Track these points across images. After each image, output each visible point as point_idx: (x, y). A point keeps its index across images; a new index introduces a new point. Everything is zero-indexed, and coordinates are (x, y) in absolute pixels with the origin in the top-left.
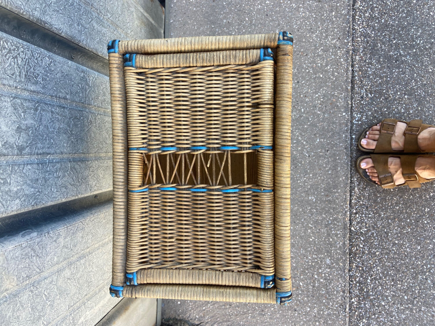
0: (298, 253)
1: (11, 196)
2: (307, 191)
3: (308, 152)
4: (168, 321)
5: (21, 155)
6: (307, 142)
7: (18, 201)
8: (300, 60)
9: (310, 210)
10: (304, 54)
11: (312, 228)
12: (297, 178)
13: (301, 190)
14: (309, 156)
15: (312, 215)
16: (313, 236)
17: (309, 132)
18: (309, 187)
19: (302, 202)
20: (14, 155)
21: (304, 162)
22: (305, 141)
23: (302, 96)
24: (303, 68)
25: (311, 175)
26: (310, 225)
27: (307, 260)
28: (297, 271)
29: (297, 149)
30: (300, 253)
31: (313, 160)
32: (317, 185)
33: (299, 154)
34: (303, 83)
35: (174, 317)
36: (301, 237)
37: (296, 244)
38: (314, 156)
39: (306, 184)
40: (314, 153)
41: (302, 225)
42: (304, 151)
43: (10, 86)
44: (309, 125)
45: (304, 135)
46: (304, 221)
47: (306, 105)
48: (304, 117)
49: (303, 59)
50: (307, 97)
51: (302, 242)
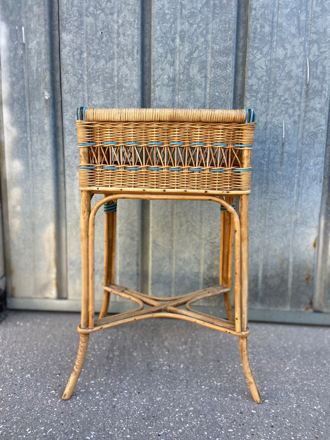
0: (15, 413)
2: (105, 430)
3: (165, 434)
4: (5, 315)
6: (181, 434)
8: (306, 430)
9: (75, 431)
10: (317, 435)
11: (46, 432)
12: (128, 419)
13: (108, 423)
14: (159, 435)
15: (66, 434)
16: (31, 433)
17: (197, 437)
18: (110, 433)
19: (89, 423)
21: (151, 429)
22: (184, 431)
23: (252, 430)
24: (295, 433)
25: (128, 436)
26: (51, 430)
29: (172, 422)
30: (15, 416)
33: (164, 424)
34: (272, 433)
35: (6, 319)
36: (37, 419)
37: (31, 412)
39: (116, 429)
41: (55, 421)
42: (168, 429)
44: (209, 438)
45: (192, 431)
46: (60, 423)
47: (240, 434)
48: (220, 431)
49: (308, 433)
50: (251, 436)
51: (29, 420)
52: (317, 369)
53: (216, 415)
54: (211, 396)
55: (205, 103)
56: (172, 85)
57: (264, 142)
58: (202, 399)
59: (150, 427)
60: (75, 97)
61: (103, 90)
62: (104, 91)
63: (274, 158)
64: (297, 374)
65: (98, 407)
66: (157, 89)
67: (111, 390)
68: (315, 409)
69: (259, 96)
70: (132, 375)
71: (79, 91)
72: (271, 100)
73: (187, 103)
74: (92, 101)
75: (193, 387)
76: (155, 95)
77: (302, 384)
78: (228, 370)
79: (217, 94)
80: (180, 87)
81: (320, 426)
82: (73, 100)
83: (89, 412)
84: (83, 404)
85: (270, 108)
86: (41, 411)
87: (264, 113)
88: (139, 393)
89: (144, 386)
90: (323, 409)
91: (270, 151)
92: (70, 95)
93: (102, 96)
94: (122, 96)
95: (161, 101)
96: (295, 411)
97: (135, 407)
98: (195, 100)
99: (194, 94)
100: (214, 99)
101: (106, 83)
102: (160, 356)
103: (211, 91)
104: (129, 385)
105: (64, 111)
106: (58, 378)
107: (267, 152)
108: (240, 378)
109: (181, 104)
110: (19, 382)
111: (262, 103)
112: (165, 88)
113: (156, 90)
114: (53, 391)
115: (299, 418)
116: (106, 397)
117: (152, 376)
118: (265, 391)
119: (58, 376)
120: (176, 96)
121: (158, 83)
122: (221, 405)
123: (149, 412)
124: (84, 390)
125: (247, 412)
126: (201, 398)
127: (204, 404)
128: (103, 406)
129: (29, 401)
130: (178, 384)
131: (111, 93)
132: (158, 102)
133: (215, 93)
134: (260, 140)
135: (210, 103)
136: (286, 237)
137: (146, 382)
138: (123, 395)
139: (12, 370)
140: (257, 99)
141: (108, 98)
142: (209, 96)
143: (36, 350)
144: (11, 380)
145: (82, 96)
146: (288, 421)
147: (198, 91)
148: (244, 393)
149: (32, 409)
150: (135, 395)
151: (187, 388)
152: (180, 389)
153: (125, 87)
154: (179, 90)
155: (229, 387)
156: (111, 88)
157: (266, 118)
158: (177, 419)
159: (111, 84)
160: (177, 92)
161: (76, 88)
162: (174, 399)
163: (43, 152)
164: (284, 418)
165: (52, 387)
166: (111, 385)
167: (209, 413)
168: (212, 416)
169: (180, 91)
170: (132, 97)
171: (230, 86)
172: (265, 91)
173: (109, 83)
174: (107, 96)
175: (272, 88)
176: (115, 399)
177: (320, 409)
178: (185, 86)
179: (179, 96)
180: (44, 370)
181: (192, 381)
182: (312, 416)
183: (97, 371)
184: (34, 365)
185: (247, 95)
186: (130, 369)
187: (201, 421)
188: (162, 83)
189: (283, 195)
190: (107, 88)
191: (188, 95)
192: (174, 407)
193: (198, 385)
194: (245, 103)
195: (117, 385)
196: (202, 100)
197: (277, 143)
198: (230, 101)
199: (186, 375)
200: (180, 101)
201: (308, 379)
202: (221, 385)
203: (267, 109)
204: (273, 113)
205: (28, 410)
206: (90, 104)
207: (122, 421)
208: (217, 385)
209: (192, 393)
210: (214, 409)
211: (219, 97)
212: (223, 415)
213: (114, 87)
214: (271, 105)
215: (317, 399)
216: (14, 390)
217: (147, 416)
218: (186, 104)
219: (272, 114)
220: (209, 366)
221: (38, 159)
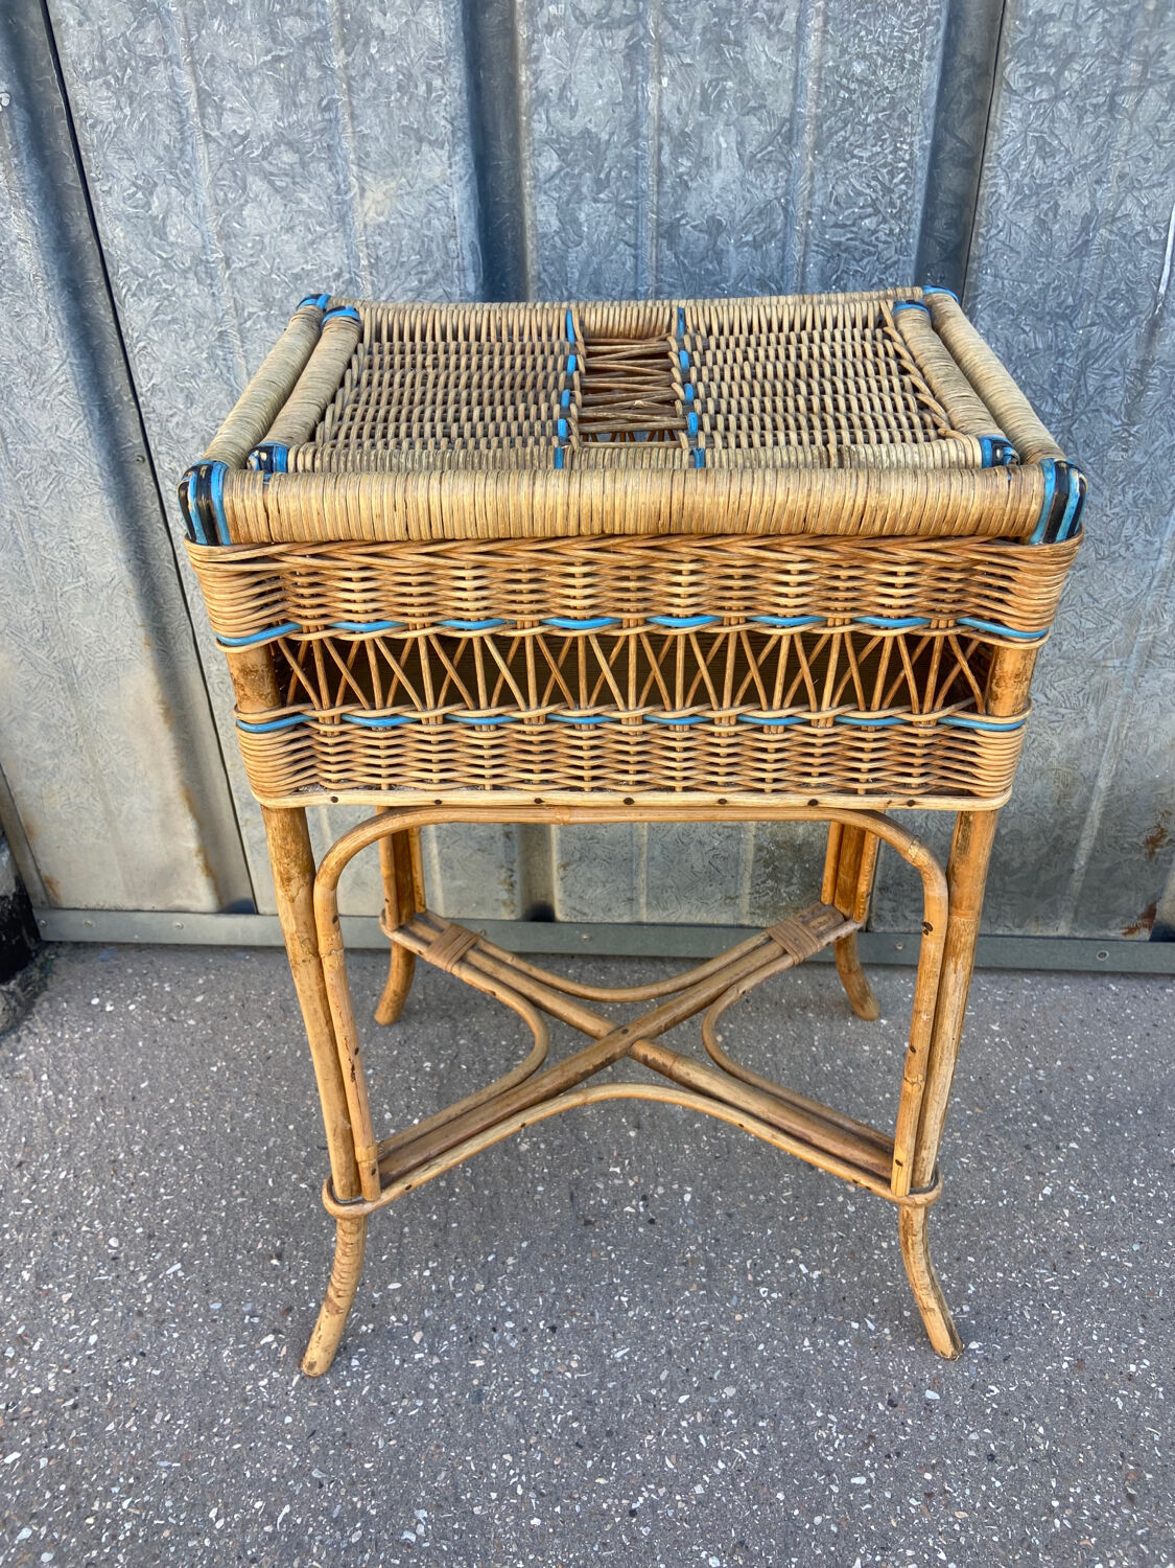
0: (161, 1445)
1: (568, 203)
2: (458, 1500)
3: (652, 1506)
4: (42, 968)
5: (660, 235)
6: (702, 1502)
7: (555, 224)
8: (1098, 1465)
9: (364, 1512)
10: (1133, 1486)
11: (272, 1519)
13: (467, 1471)
14: (633, 1513)
15: (336, 1522)
16: (227, 1525)
17: (753, 1514)
18: (477, 1510)
19: (405, 1476)
20: (657, 214)
21: (604, 1487)
22: (710, 1492)
23: (928, 1476)
24: (1064, 1480)
25: (536, 1522)
26: (287, 1509)
27: (115, 1490)
28: (77, 1441)
29: (669, 1453)
30: (162, 1459)
31: (612, 1531)
32: (485, 1554)
33: (645, 1464)
34: (990, 1484)
35: (50, 986)
36: (234, 1465)
37: (209, 1438)
38: (634, 1539)
39: (494, 1495)
40: (650, 1537)
41: (293, 1472)
42: (659, 1485)
43: (811, 194)
44: (790, 1515)
45: (737, 1490)
46: (312, 1479)
47: (888, 1495)
48: (827, 1486)
49: (1105, 1480)
50: (924, 1502)
51: (210, 1470)
52: (1147, 1190)
53: (811, 1415)
54: (791, 1332)
55: (794, 116)
56: (628, 21)
57: (1068, 315)
58: (761, 1347)
59: (602, 1481)
60: (131, 98)
61: (269, 51)
62: (277, 59)
63: (1101, 390)
64: (1077, 1218)
65: (424, 1399)
66: (547, 41)
67: (458, 1320)
68: (1130, 1377)
69: (1071, 78)
70: (524, 1245)
71: (150, 62)
72: (1127, 101)
73: (702, 117)
74: (220, 115)
75: (732, 1293)
76: (537, 75)
77: (1092, 1264)
78: (843, 1209)
79: (858, 68)
80: (666, 29)
81: (1143, 1449)
82: (127, 111)
83: (400, 1425)
84: (375, 1391)
85: (1122, 140)
86: (243, 1427)
87: (1085, 167)
88: (553, 1329)
89: (567, 1296)
90: (1158, 1371)
91: (1087, 357)
92: (108, 85)
93: (269, 88)
94: (370, 84)
95: (573, 111)
96: (1067, 1385)
97: (546, 1393)
98: (745, 100)
99: (741, 69)
100: (843, 94)
101: (280, 14)
102: (610, 1152)
103: (830, 49)
104: (516, 1294)
105: (91, 175)
106: (277, 1275)
107: (1071, 363)
108: (885, 1245)
109: (676, 123)
110: (149, 1299)
111: (1080, 118)
112: (588, 33)
113: (541, 50)
114: (270, 1338)
115: (1077, 1417)
116: (447, 1352)
117: (589, 1249)
118: (968, 1299)
119: (275, 1262)
120: (645, 79)
121: (552, 9)
122: (825, 1370)
123: (593, 1412)
124: (371, 1326)
125: (911, 1400)
126: (758, 1343)
127: (771, 1370)
128: (440, 1396)
129: (195, 1384)
130: (678, 1283)
131: (313, 72)
132: (556, 115)
133: (848, 64)
134: (1051, 304)
135: (820, 120)
136: (1098, 706)
137: (573, 1279)
138: (502, 1342)
139: (113, 1242)
140: (1057, 98)
141: (302, 98)
142: (819, 81)
143: (181, 1140)
144: (119, 1291)
145: (166, 89)
146: (1041, 1430)
147: (761, 52)
148: (901, 1313)
149: (212, 1424)
150: (542, 1340)
151: (710, 1301)
152: (688, 1307)
153: (382, 36)
154: (664, 48)
155: (851, 1285)
156: (308, 40)
157: (1093, 194)
158: (686, 1440)
159: (309, 17)
160: (653, 59)
161: (127, 44)
162: (669, 1352)
163: (35, 373)
164: (1030, 1420)
165: (261, 1317)
166: (459, 1295)
167: (786, 1410)
168: (799, 1420)
169: (670, 53)
170: (422, 88)
171: (928, 22)
172: (1105, 54)
173: (298, 13)
174: (294, 87)
175: (1142, 35)
176: (479, 1363)
177: (1147, 1372)
178: (691, 22)
179: (665, 81)
180: (225, 1236)
181: (724, 1264)
182: (1120, 1405)
183: (402, 1235)
184: (188, 1216)
185: (1013, 72)
186: (512, 1220)
187: (763, 1447)
188: (575, 8)
189: (1114, 548)
190: (285, 42)
191: (707, 76)
192: (673, 1387)
193: (747, 1283)
194: (995, 118)
195: (478, 1294)
196: (781, 104)
197: (1126, 318)
198: (923, 106)
199: (705, 1236)
200: (666, 108)
201: (1113, 1240)
202: (821, 1278)
203: (1103, 152)
204: (1130, 169)
205: (201, 1426)
206: (215, 134)
207: (507, 1457)
208: (810, 1280)
209: (729, 1320)
210: (803, 1391)
211: (870, 84)
212: (832, 1417)
213: (323, 34)
214: (1125, 127)
215: (1141, 1330)
216: (137, 1337)
217: (589, 1432)
218: (700, 125)
219: (1122, 177)
220: (779, 1192)
221: (18, 405)
